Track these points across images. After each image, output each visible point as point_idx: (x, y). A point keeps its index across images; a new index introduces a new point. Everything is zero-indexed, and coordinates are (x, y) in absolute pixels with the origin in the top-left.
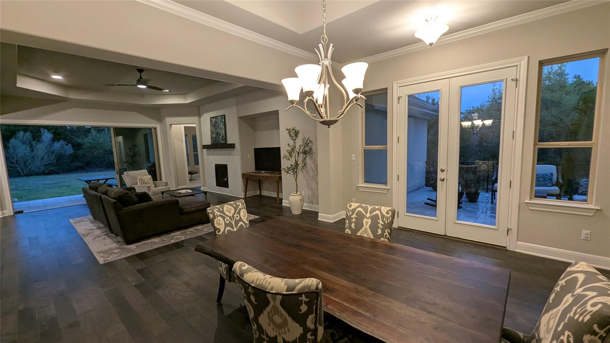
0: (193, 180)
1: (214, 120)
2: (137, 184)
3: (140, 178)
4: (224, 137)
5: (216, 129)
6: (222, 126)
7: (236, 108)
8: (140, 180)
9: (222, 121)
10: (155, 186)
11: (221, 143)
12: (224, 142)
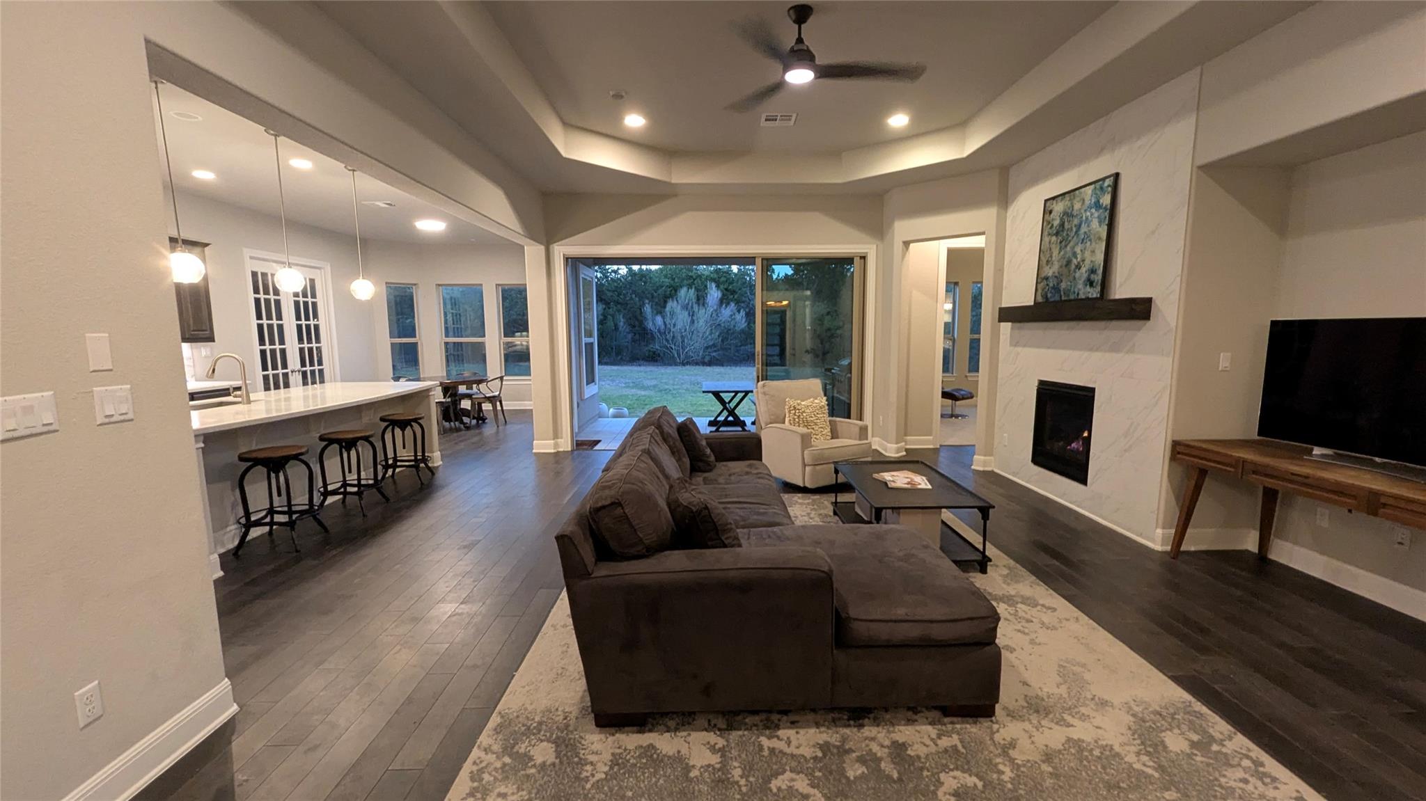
0: (957, 416)
1: (1059, 207)
2: (784, 423)
3: (792, 403)
4: (1100, 271)
5: (1064, 243)
6: (1095, 224)
7: (1192, 120)
8: (790, 412)
9: (1098, 205)
10: (832, 431)
11: (1082, 296)
12: (1094, 293)
